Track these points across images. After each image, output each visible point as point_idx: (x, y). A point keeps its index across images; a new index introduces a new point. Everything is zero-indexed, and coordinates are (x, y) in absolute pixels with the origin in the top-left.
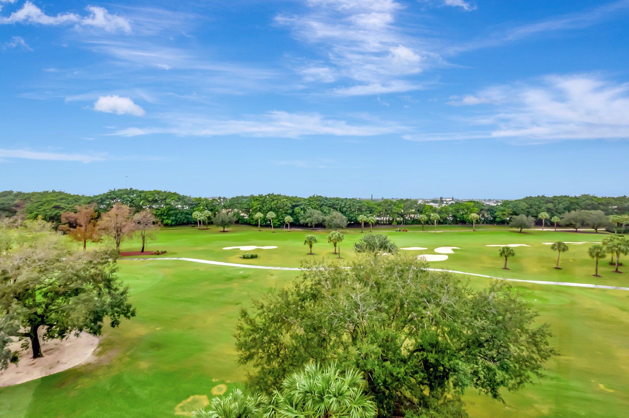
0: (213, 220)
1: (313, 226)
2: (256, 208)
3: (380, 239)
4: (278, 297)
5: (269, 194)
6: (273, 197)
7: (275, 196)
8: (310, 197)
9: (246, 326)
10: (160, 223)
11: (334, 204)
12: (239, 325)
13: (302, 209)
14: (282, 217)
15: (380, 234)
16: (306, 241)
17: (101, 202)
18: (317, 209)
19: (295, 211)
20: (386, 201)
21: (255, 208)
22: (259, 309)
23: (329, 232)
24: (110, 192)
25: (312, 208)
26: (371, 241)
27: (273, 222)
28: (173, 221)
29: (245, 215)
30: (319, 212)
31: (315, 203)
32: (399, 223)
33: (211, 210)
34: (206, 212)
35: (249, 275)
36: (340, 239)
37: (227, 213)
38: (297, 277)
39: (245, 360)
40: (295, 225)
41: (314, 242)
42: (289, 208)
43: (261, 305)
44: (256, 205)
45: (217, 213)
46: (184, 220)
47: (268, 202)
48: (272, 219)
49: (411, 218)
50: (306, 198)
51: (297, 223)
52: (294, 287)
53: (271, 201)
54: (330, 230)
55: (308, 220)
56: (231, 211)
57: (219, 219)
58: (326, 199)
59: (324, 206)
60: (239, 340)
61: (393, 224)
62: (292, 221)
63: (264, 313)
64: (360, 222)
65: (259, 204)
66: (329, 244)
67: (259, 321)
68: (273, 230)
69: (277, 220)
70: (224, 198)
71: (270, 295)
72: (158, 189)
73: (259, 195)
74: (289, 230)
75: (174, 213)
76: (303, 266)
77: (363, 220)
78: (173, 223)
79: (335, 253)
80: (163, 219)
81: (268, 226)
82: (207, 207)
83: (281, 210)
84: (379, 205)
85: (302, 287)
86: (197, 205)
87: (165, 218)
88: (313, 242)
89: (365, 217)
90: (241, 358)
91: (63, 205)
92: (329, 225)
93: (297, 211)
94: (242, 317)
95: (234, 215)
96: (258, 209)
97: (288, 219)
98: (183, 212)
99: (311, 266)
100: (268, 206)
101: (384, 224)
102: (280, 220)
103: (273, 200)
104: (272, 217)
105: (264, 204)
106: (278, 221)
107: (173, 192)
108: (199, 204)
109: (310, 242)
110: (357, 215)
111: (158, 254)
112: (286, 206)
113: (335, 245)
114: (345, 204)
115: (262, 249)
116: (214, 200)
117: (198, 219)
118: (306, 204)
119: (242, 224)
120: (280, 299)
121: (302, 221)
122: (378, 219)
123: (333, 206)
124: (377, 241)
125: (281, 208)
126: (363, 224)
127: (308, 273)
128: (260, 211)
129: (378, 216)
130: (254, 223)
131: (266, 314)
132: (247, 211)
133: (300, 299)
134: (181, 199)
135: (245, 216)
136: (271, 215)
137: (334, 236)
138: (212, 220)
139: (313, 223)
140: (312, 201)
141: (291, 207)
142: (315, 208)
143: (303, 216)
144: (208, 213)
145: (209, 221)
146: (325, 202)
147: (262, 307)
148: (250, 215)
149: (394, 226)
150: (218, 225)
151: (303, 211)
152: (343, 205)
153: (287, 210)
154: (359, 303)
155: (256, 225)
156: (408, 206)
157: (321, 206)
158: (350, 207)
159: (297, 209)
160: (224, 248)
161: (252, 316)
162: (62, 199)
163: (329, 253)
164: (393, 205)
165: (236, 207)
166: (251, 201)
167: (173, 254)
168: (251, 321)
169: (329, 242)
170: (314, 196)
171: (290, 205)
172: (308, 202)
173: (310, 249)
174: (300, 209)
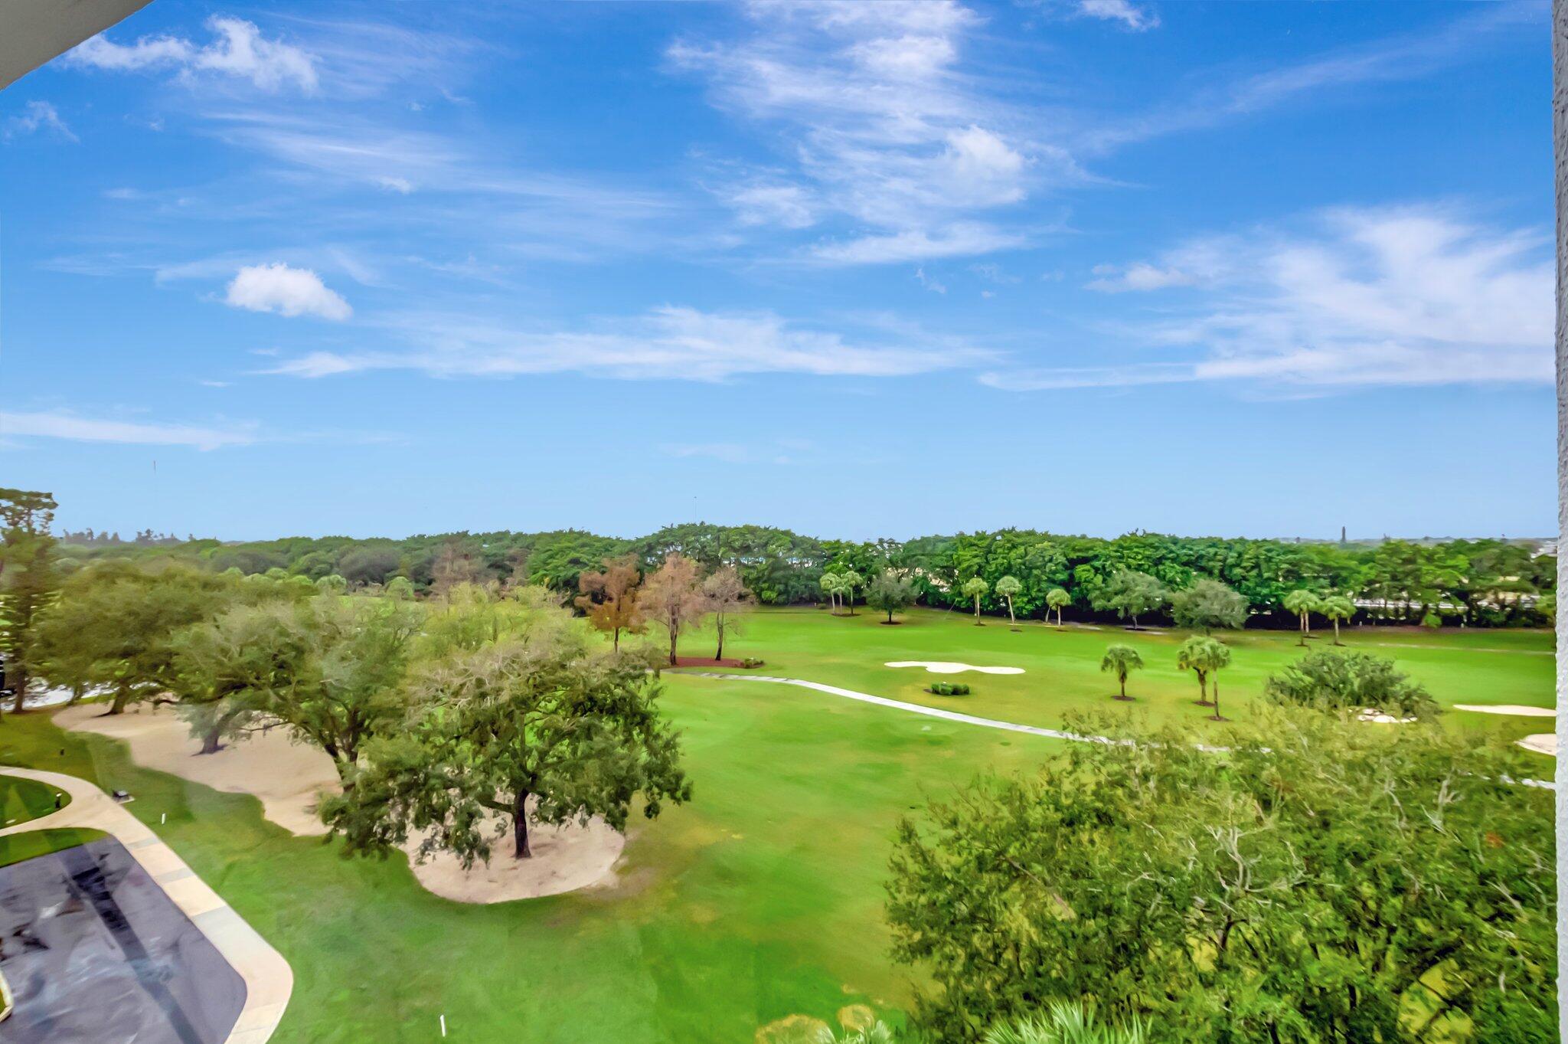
0: (867, 593)
1: (1134, 619)
2: (970, 567)
3: (1363, 668)
4: (998, 804)
5: (1004, 530)
6: (1013, 539)
7: (1018, 535)
8: (1123, 538)
9: (913, 867)
10: (752, 597)
11: (1201, 557)
12: (896, 859)
13: (1097, 570)
14: (1039, 591)
15: (1364, 652)
16: (1107, 662)
18: (1146, 571)
19: (1077, 576)
20: (1392, 549)
21: (965, 565)
22: (946, 827)
23: (1184, 638)
24: (664, 532)
25: (1129, 567)
26: (1330, 672)
27: (1014, 603)
28: (780, 594)
29: (942, 583)
30: (1153, 578)
31: (1137, 553)
32: (1450, 621)
33: (862, 571)
34: (850, 574)
35: (945, 737)
36: (1217, 661)
37: (899, 580)
38: (1054, 758)
39: (909, 954)
40: (1080, 612)
41: (1132, 664)
42: (1060, 567)
43: (950, 816)
44: (969, 558)
45: (874, 577)
46: (803, 593)
47: (999, 551)
48: (1013, 594)
49: (1503, 606)
50: (1110, 539)
51: (1085, 610)
52: (1045, 784)
53: (1010, 549)
54: (1187, 631)
55: (1116, 600)
56: (908, 574)
57: (878, 592)
58: (1175, 541)
59: (1168, 563)
60: (895, 898)
61: (1423, 623)
62: (1070, 603)
63: (958, 838)
64: (1295, 611)
65: (976, 556)
66: (1181, 674)
67: (946, 861)
68: (1014, 623)
69: (1026, 599)
70: (891, 542)
71: (974, 793)
72: (753, 523)
73: (977, 533)
74: (1059, 626)
75: (783, 576)
76: (1070, 729)
77: (1304, 607)
78: (782, 598)
79: (1203, 703)
80: (762, 590)
81: (1003, 613)
82: (853, 563)
83: (1035, 572)
84: (1366, 560)
85: (1067, 786)
86: (832, 557)
87: (765, 585)
88: (1128, 664)
89: (1314, 597)
90: (899, 947)
91: (584, 558)
92: (1183, 617)
93: (1084, 575)
94: (904, 839)
95: (915, 582)
96: (975, 568)
97: (1057, 596)
98: (802, 574)
99: (1095, 730)
100: (1000, 561)
101: (1387, 622)
102: (1035, 599)
103: (1014, 547)
104: (1013, 589)
105: (990, 557)
106: (1029, 602)
107: (782, 528)
108: (835, 554)
109: (1122, 664)
110: (1283, 589)
111: (748, 667)
112: (1051, 560)
113: (1202, 678)
114: (1240, 555)
115: (982, 674)
116: (867, 545)
117: (833, 590)
118: (1108, 557)
119: (934, 606)
120: (1005, 811)
121: (1098, 605)
122: (1360, 603)
123: (1197, 564)
124: (1351, 675)
125: (1037, 568)
126: (1305, 619)
127: (1085, 750)
128: (979, 573)
129: (1364, 595)
130: (964, 605)
131: (963, 842)
132: (947, 573)
133: (1063, 821)
134: (795, 543)
135: (943, 587)
136: (1009, 585)
137: (1198, 650)
138: (864, 595)
139: (1134, 610)
140: (1129, 548)
141: (1064, 565)
142: (1139, 568)
143: (1100, 589)
144: (853, 577)
145: (857, 597)
146: (1171, 552)
147: (954, 823)
148: (954, 584)
149: (1428, 628)
150: (878, 607)
151: (1100, 577)
152: (1230, 561)
153: (1054, 573)
154: (1237, 857)
155: (970, 610)
156: (1487, 564)
157: (1159, 561)
158: (1257, 566)
159: (1082, 571)
160: (888, 664)
161: (927, 843)
163: (1182, 702)
164: (1421, 561)
165: (919, 564)
166: (956, 550)
167: (779, 668)
168: (923, 854)
169: (1181, 667)
170: (1133, 534)
171: (1062, 559)
172: (1117, 551)
173: (1119, 685)
174: (1093, 571)
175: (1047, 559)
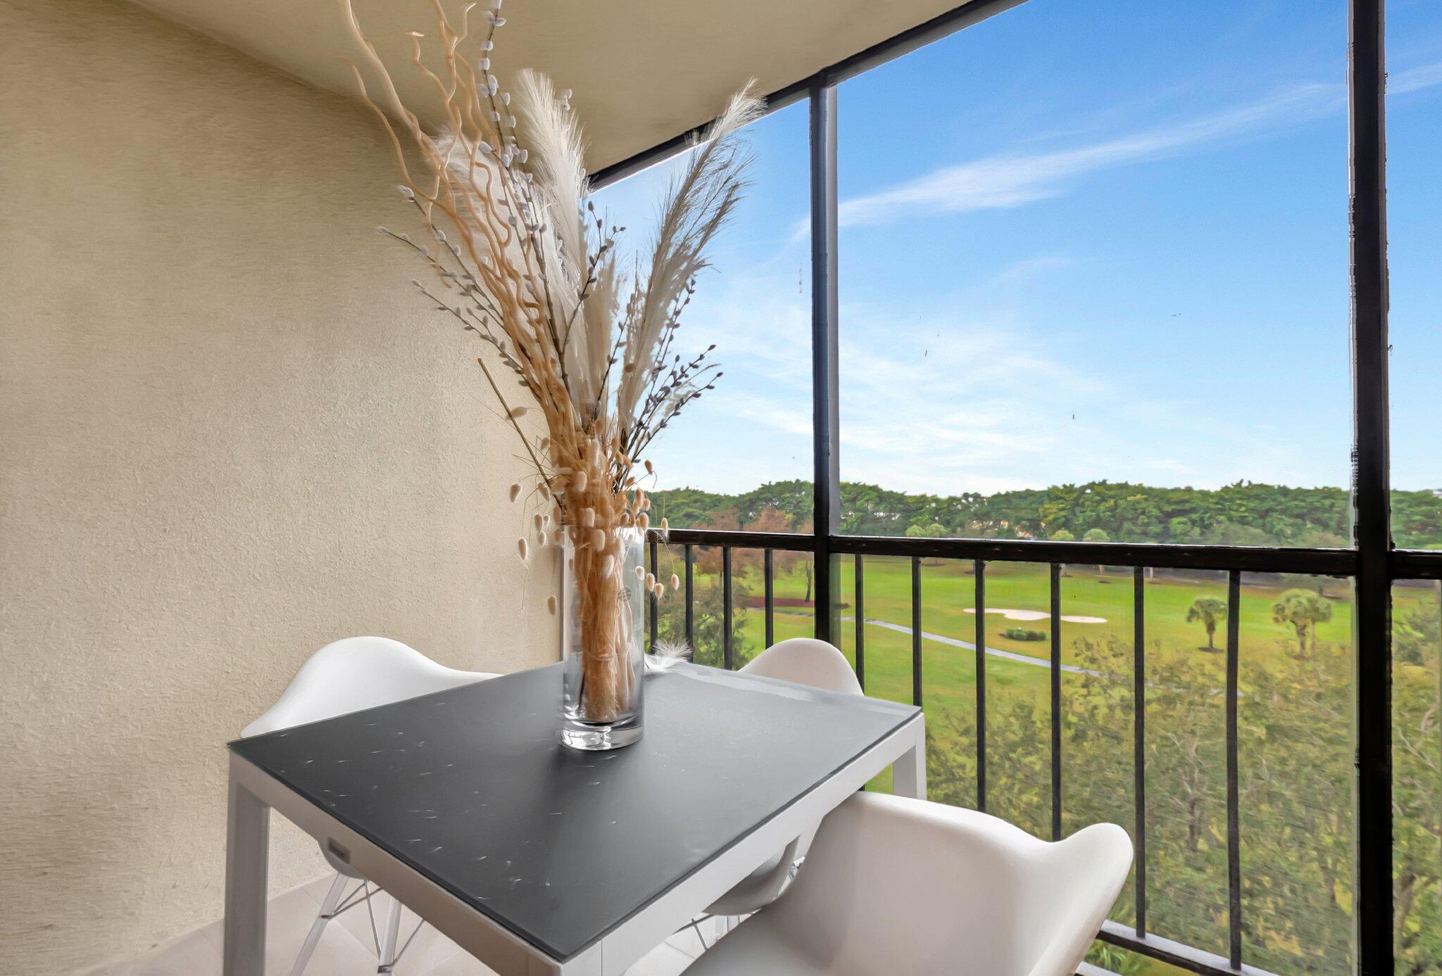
2: (1056, 519)
5: (1094, 483)
6: (1103, 492)
7: (1110, 488)
11: (1315, 509)
17: (750, 506)
21: (1051, 517)
25: (1230, 519)
29: (1028, 536)
30: (1258, 531)
31: (1241, 505)
33: (946, 523)
34: (935, 526)
37: (984, 531)
42: (1152, 520)
44: (1054, 510)
45: (958, 529)
47: (1087, 503)
53: (1099, 503)
56: (993, 526)
59: (1275, 515)
65: (1062, 510)
70: (976, 496)
73: (1064, 486)
75: (871, 529)
82: (938, 515)
83: (1126, 525)
86: (916, 511)
91: (696, 512)
93: (1180, 528)
95: (999, 535)
96: (1063, 520)
98: (889, 527)
100: (1088, 513)
103: (1103, 500)
108: (921, 508)
110: (1416, 543)
112: (1143, 513)
118: (1207, 510)
125: (1127, 520)
128: (1066, 526)
132: (1034, 526)
134: (884, 498)
136: (1096, 537)
137: (1294, 601)
140: (1232, 500)
141: (1158, 518)
142: (1243, 521)
144: (937, 529)
146: (1280, 503)
148: (1040, 537)
151: (1197, 530)
153: (1147, 525)
157: (1265, 514)
162: (696, 501)
165: (1004, 517)
166: (1042, 503)
170: (1239, 484)
171: (1155, 512)
172: (1217, 503)
173: (1207, 637)
174: (1189, 523)
175: (1139, 512)
